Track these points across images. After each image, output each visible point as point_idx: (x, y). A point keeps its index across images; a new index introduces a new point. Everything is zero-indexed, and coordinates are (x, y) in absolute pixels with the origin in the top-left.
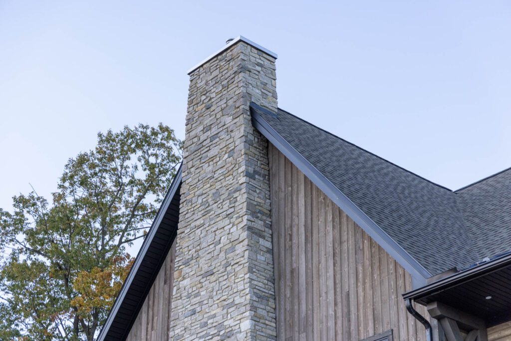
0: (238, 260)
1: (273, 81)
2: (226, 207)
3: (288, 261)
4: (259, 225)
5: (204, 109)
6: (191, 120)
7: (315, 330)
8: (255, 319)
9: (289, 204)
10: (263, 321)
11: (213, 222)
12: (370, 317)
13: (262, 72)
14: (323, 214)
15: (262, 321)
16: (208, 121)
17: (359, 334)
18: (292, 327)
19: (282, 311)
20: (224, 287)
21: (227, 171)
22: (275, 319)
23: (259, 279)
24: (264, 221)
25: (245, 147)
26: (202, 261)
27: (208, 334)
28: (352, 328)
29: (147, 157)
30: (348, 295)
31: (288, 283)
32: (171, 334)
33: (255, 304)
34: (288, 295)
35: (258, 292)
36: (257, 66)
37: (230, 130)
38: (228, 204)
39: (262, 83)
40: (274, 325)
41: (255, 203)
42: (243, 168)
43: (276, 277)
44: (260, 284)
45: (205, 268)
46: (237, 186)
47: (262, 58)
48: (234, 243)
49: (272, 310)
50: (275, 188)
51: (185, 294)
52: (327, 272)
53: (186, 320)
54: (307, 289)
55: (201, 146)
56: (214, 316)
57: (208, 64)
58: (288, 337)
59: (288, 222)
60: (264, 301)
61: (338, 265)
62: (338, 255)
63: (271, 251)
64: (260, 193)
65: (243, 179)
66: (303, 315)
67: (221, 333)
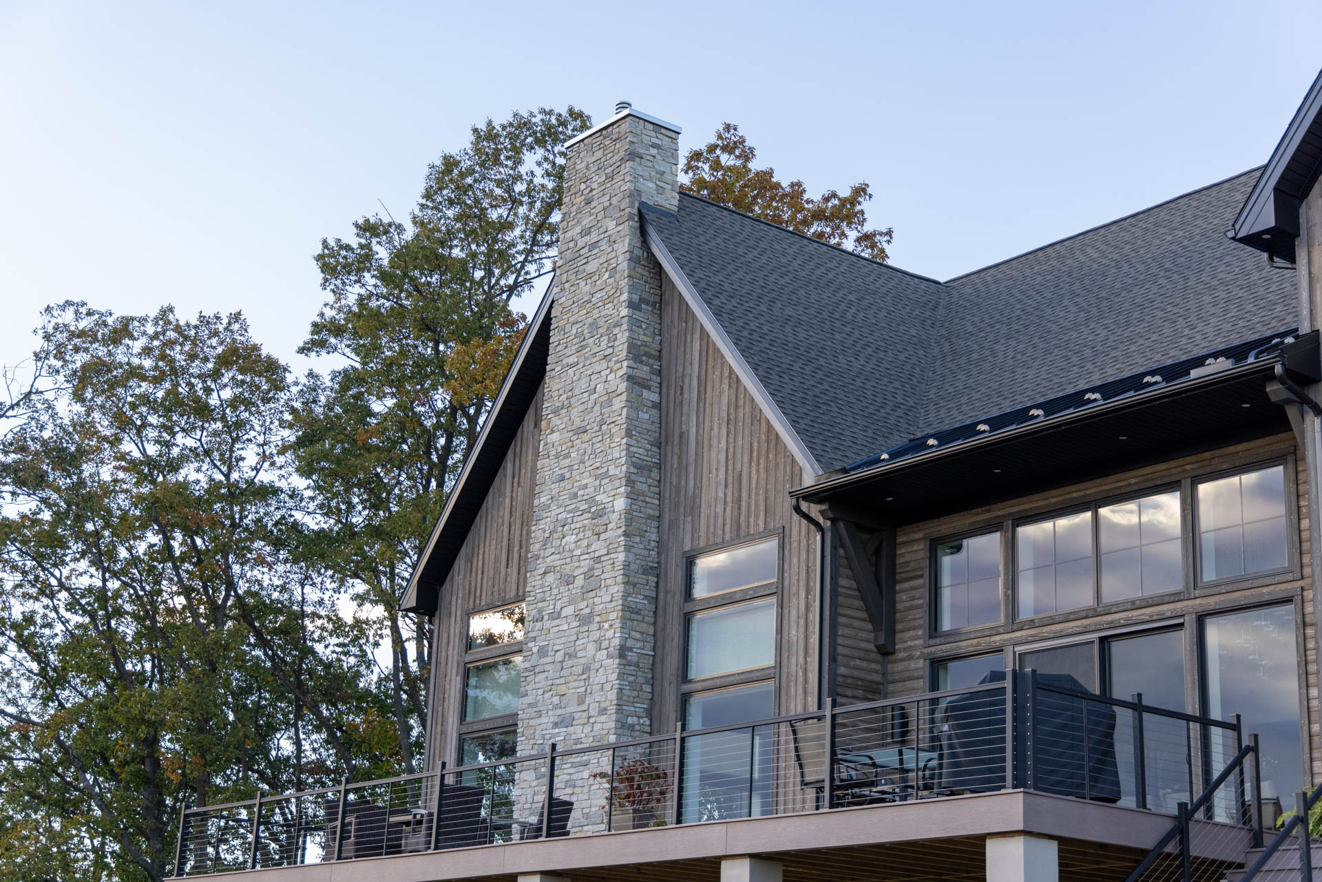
0: (614, 419)
1: (674, 167)
2: (604, 344)
3: (677, 421)
4: (643, 371)
5: (583, 203)
6: (567, 216)
7: (702, 514)
8: (632, 496)
9: (683, 345)
10: (643, 498)
11: (588, 363)
12: (762, 507)
13: (658, 157)
14: (719, 366)
15: (640, 498)
16: (587, 221)
17: (748, 527)
18: (677, 506)
19: (668, 484)
20: (597, 451)
21: (606, 297)
22: (659, 494)
23: (640, 445)
24: (651, 366)
25: (629, 267)
26: (574, 413)
27: (577, 509)
28: (742, 518)
29: (551, 157)
30: (741, 475)
31: (676, 450)
32: (536, 502)
33: (633, 477)
34: (675, 466)
35: (638, 461)
36: (651, 149)
37: (612, 240)
38: (606, 342)
39: (657, 173)
40: (657, 502)
41: (640, 343)
42: (625, 297)
43: (663, 440)
44: (641, 451)
45: (577, 422)
46: (617, 319)
47: (660, 136)
48: (611, 395)
49: (656, 483)
50: (667, 320)
51: (553, 453)
52: (719, 442)
53: (553, 486)
54: (696, 460)
55: (577, 255)
56: (585, 487)
57: (590, 139)
58: (672, 518)
59: (680, 369)
60: (646, 472)
61: (732, 436)
62: (732, 423)
63: (658, 406)
64: (647, 328)
65: (624, 312)
66: (690, 493)
67: (593, 509)
